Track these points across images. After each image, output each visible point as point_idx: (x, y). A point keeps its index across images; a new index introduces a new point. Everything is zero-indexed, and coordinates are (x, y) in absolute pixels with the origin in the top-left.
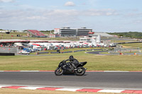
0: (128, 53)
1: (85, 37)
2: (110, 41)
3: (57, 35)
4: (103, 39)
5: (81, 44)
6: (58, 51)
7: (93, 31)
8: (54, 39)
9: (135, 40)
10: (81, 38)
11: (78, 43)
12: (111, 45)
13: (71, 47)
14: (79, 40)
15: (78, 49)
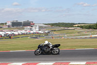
0: (57, 37)
1: (29, 27)
2: (45, 29)
3: (9, 26)
4: (40, 28)
5: (26, 32)
6: (10, 38)
7: (34, 23)
8: (6, 29)
9: (62, 28)
10: (26, 28)
11: (23, 31)
12: (46, 32)
13: (19, 34)
14: (24, 29)
15: (24, 35)
